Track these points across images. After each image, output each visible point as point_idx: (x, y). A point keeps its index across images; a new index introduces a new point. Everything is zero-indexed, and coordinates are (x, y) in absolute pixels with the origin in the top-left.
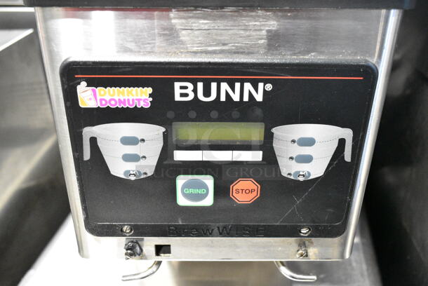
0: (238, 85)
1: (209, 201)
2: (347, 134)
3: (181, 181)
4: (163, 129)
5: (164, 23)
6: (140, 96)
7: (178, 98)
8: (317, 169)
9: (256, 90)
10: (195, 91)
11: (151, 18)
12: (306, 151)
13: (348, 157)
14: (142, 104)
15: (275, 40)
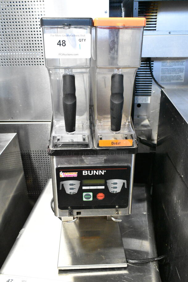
0: (98, 171)
1: (91, 199)
2: (125, 181)
3: (84, 194)
4: (80, 182)
5: (81, 158)
6: (75, 174)
7: (84, 174)
8: (118, 190)
9: (102, 172)
10: (88, 173)
11: (78, 157)
12: (115, 186)
13: (126, 187)
14: (75, 176)
15: (106, 161)
